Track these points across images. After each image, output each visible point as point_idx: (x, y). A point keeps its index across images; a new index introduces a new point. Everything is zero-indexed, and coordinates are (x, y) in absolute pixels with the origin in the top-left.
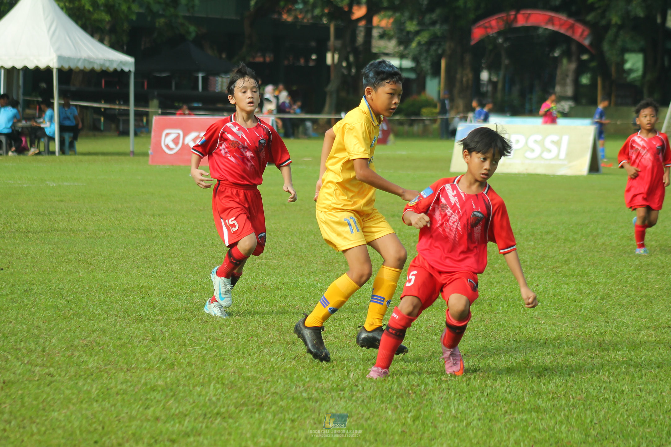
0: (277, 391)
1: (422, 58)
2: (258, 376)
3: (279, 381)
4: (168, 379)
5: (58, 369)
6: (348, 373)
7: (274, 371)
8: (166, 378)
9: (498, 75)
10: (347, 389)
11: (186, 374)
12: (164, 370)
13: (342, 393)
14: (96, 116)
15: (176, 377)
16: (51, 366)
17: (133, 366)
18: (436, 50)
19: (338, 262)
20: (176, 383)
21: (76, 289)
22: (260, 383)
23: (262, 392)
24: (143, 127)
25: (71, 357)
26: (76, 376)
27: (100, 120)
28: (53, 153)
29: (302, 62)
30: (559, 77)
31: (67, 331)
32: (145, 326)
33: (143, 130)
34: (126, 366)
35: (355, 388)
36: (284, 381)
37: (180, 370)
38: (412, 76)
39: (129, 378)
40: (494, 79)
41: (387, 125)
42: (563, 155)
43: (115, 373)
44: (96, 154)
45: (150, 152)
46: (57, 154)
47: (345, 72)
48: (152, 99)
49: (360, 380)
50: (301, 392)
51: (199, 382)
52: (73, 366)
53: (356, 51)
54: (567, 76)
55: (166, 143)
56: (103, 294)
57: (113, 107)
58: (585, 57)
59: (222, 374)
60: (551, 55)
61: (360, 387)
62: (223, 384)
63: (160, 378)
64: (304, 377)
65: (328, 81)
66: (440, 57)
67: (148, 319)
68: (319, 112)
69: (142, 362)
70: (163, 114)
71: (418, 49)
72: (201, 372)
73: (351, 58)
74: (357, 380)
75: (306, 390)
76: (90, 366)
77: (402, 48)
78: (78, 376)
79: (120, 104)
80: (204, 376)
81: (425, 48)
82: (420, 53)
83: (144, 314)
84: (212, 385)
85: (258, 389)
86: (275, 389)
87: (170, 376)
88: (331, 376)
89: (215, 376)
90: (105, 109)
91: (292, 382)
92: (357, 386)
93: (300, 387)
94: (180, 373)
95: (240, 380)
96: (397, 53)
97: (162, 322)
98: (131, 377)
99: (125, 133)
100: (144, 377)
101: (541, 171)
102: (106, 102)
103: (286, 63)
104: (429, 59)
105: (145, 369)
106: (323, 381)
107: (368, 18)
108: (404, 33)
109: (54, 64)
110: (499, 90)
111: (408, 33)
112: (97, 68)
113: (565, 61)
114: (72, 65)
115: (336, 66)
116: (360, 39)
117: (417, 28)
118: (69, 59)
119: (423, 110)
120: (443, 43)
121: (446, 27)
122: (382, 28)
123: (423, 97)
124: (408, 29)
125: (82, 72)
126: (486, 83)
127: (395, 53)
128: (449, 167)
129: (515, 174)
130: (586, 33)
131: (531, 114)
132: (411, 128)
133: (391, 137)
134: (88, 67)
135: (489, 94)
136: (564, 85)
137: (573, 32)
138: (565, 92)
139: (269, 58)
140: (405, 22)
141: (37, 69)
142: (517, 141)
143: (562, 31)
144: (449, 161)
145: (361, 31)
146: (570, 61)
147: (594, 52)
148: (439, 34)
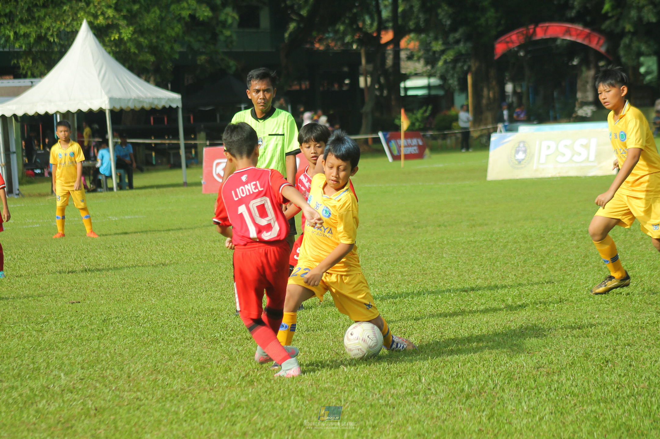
0: (354, 399)
1: (449, 75)
2: (334, 386)
3: (356, 389)
4: (250, 396)
5: (145, 392)
6: (420, 378)
7: (349, 380)
8: (248, 395)
9: (521, 86)
10: (421, 393)
11: (266, 389)
12: (244, 387)
13: (417, 397)
14: (147, 152)
15: (257, 392)
16: (138, 390)
17: (215, 385)
18: (462, 67)
19: (394, 273)
20: (258, 399)
21: (151, 316)
22: (337, 393)
23: (341, 401)
24: (193, 158)
25: (155, 380)
26: (162, 399)
27: (151, 155)
28: (111, 189)
29: (336, 86)
30: (579, 84)
31: (148, 356)
32: (221, 346)
33: (193, 161)
34: (208, 386)
35: (427, 391)
36: (360, 390)
37: (260, 386)
38: (441, 93)
39: (212, 397)
40: (519, 90)
41: (422, 140)
42: (592, 158)
43: (199, 393)
44: (151, 187)
45: (202, 182)
46: (115, 189)
47: (378, 93)
48: (199, 132)
49: (432, 384)
50: (378, 399)
51: (280, 396)
52: (159, 389)
53: (385, 73)
54: (587, 82)
55: (217, 172)
56: (177, 319)
57: (164, 142)
58: (601, 64)
59: (300, 387)
60: (570, 64)
61: (433, 390)
62: (302, 396)
63: (242, 394)
64: (379, 385)
65: (363, 103)
66: (466, 74)
67: (223, 339)
68: (357, 133)
69: (223, 381)
70: (211, 145)
71: (445, 67)
72: (280, 386)
73: (382, 80)
74: (429, 384)
75: (382, 397)
76: (175, 388)
77: (429, 67)
78: (164, 399)
79: (169, 139)
80: (284, 390)
81: (451, 66)
82: (447, 71)
83: (219, 335)
84: (292, 398)
85: (337, 399)
86: (353, 398)
87: (251, 393)
88: (404, 382)
89: (294, 389)
90: (156, 144)
91: (368, 390)
92: (429, 389)
93: (376, 394)
94: (261, 389)
95: (318, 392)
96: (426, 72)
97: (237, 341)
98: (215, 395)
99: (178, 166)
100: (227, 395)
101: (573, 173)
102: (156, 138)
103: (321, 89)
104: (456, 75)
105: (227, 387)
106: (397, 387)
107: (396, 41)
108: (431, 53)
109: (106, 106)
110: (524, 100)
111: (434, 52)
112: (147, 106)
113: (584, 69)
114: (124, 106)
115: (369, 89)
116: (389, 61)
117: (442, 48)
118: (120, 100)
119: (454, 124)
120: (467, 60)
121: (469, 45)
122: (409, 49)
123: (453, 112)
124: (434, 49)
125: (133, 111)
126: (510, 94)
127: (423, 72)
128: (486, 176)
129: (549, 178)
130: (602, 41)
131: (556, 120)
132: (444, 142)
133: (427, 151)
134: (138, 106)
135: (515, 105)
136: (585, 91)
137: (590, 41)
138: (587, 97)
139: (305, 85)
140: (430, 43)
141: (91, 111)
142: (549, 147)
143: (579, 41)
144: (485, 170)
145: (390, 54)
146: (589, 68)
147: (611, 58)
148: (463, 51)
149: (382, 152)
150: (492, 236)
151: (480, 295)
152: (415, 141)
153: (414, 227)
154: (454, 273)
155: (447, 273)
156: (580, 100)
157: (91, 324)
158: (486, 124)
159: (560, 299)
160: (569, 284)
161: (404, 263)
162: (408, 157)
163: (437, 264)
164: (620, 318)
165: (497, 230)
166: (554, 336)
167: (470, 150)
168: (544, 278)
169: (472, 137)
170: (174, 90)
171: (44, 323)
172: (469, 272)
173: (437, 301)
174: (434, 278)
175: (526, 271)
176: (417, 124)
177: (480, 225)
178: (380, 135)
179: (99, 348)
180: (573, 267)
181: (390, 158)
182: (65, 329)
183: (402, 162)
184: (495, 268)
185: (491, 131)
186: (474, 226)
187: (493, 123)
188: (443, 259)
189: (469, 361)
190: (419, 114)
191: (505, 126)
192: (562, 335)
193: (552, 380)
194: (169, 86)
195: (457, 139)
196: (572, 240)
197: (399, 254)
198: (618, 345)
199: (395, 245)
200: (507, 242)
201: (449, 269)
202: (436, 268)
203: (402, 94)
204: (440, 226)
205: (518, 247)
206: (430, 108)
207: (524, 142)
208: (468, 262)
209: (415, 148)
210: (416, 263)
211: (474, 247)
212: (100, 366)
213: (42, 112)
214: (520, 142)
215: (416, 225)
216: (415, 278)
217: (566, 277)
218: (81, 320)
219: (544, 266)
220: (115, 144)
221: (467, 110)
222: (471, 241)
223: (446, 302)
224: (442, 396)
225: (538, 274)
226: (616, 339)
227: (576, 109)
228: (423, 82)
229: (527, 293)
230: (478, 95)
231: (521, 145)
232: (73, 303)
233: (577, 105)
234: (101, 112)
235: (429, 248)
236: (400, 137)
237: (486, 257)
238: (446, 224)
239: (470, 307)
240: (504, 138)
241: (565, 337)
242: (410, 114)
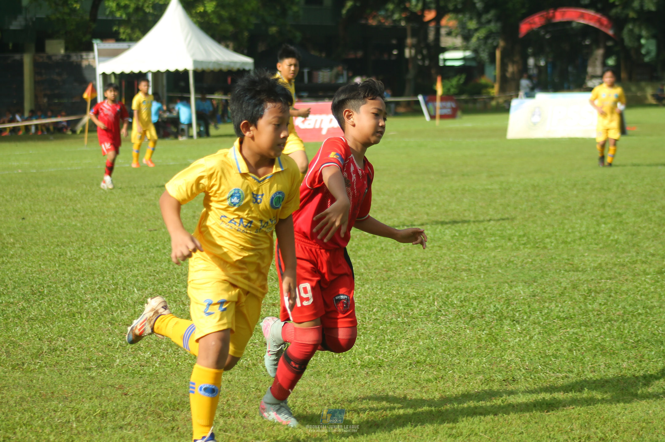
1: (481, 49)
18: (492, 43)
23: (365, 318)
28: (191, 137)
29: (385, 56)
30: (590, 60)
38: (473, 64)
41: (456, 103)
46: (195, 137)
47: (420, 63)
53: (428, 46)
54: (597, 59)
58: (610, 44)
60: (583, 44)
65: (407, 70)
66: (495, 48)
68: (400, 95)
71: (477, 42)
77: (465, 42)
81: (483, 42)
82: (479, 46)
92: (440, 311)
96: (462, 46)
103: (373, 58)
104: (487, 50)
107: (437, 20)
108: (466, 31)
109: (190, 67)
111: (469, 30)
112: (224, 68)
113: (594, 48)
114: (205, 67)
115: (413, 59)
116: (431, 37)
117: (476, 26)
118: (202, 62)
119: (484, 91)
120: (497, 38)
121: (499, 24)
122: (449, 27)
123: (482, 81)
124: (469, 27)
125: (212, 72)
126: (532, 67)
127: (460, 46)
128: (505, 135)
130: (610, 25)
132: (474, 105)
133: (459, 113)
134: (217, 68)
135: (535, 76)
136: (595, 66)
137: (600, 25)
138: (596, 71)
139: (360, 54)
140: (466, 22)
141: (177, 72)
143: (592, 24)
144: (504, 130)
145: (432, 30)
146: (599, 48)
147: (617, 39)
148: (494, 30)
149: (420, 113)
152: (449, 104)
156: (589, 74)
157: (164, 249)
158: (509, 91)
162: (443, 117)
170: (248, 55)
171: (124, 246)
176: (452, 90)
177: (497, 176)
178: (420, 98)
179: (168, 269)
181: (427, 117)
182: (142, 252)
183: (438, 122)
185: (512, 97)
186: (491, 176)
187: (513, 91)
189: (476, 289)
190: (454, 81)
191: (526, 94)
193: (544, 307)
194: (246, 51)
203: (441, 64)
204: (463, 175)
206: (464, 76)
209: (449, 110)
212: (167, 283)
213: (136, 71)
214: (536, 108)
215: (444, 174)
218: (156, 245)
220: (196, 99)
222: (488, 189)
224: (451, 316)
227: (586, 81)
228: (460, 54)
231: (537, 110)
232: (150, 231)
233: (587, 78)
234: (186, 72)
236: (436, 101)
238: (469, 174)
240: (523, 103)
242: (446, 81)
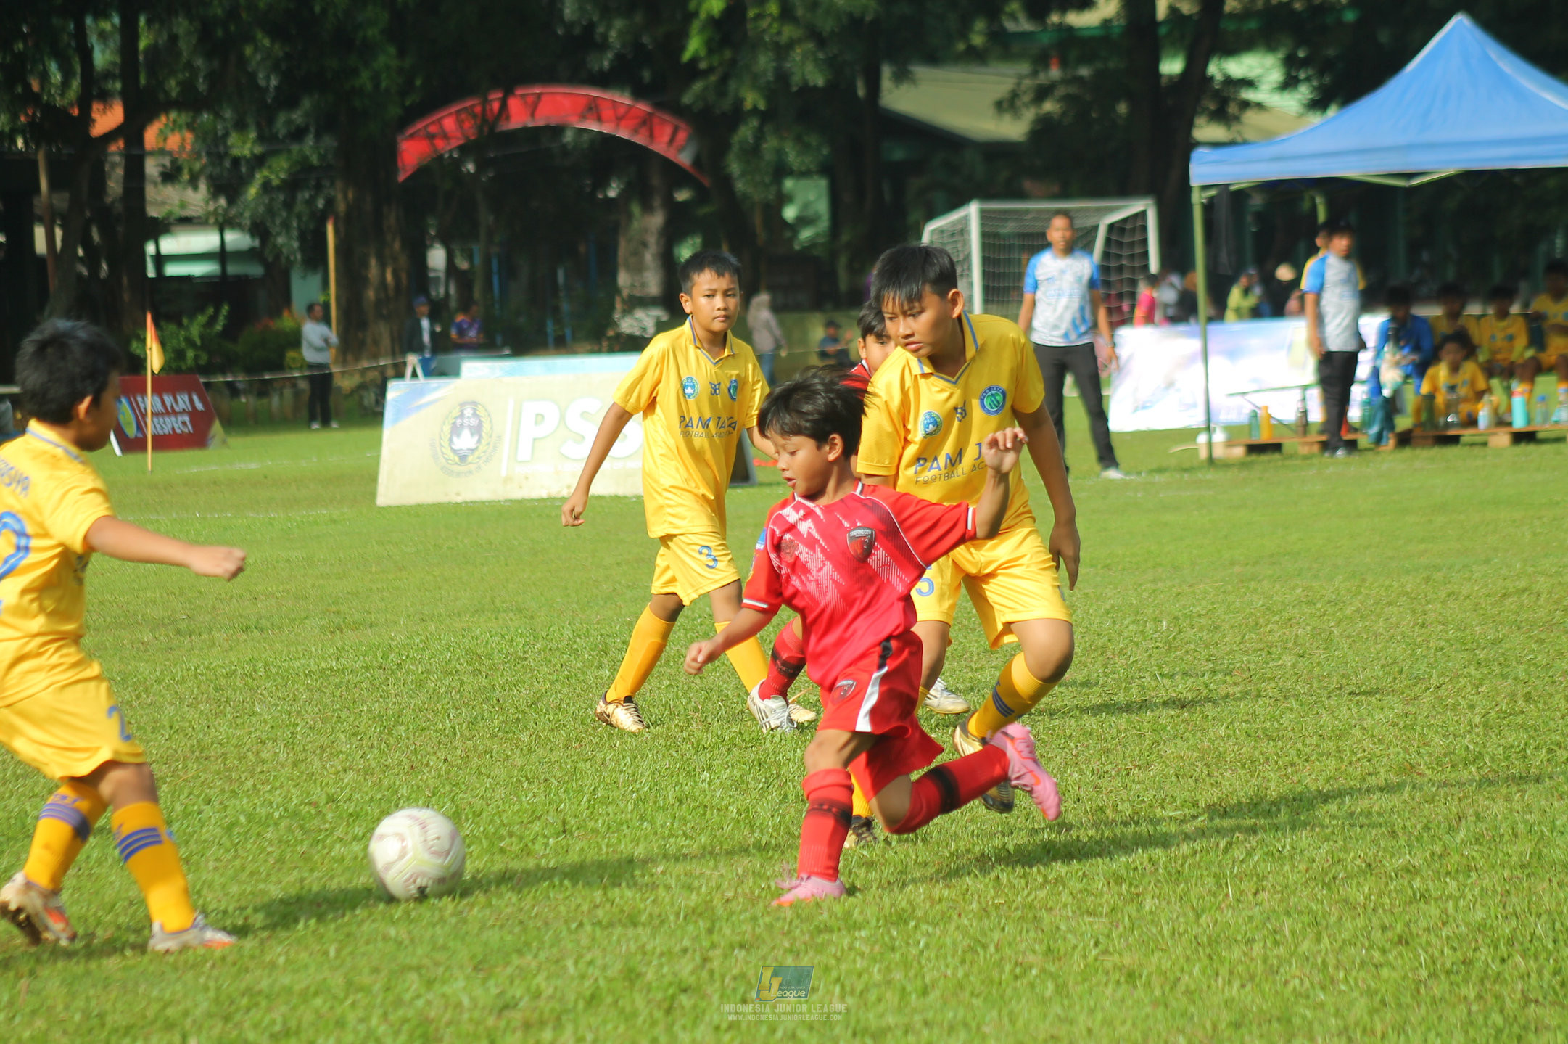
1: (277, 221)
9: (469, 255)
18: (310, 202)
30: (623, 249)
38: (256, 270)
40: (461, 265)
41: (204, 397)
47: (83, 270)
53: (104, 216)
54: (645, 245)
58: (682, 196)
60: (600, 196)
65: (43, 296)
66: (321, 220)
71: (264, 200)
73: (96, 236)
77: (221, 202)
81: (280, 197)
82: (270, 211)
96: (213, 214)
104: (294, 224)
107: (131, 131)
108: (227, 164)
110: (477, 293)
111: (236, 161)
113: (636, 209)
115: (60, 257)
116: (115, 185)
117: (258, 150)
119: (291, 354)
120: (326, 183)
121: (329, 142)
122: (170, 153)
123: (286, 322)
124: (236, 152)
126: (442, 275)
127: (208, 214)
128: (373, 495)
129: (542, 500)
130: (682, 136)
131: (561, 345)
132: (265, 401)
133: (217, 427)
135: (453, 304)
136: (638, 269)
137: (651, 136)
138: (643, 285)
140: (226, 135)
142: (540, 418)
143: (623, 134)
144: (371, 478)
145: (114, 165)
146: (647, 208)
147: (707, 182)
148: (315, 160)
150: (384, 657)
151: (351, 815)
152: (183, 401)
153: (178, 632)
154: (283, 756)
155: (265, 755)
156: (625, 293)
158: (375, 357)
159: (564, 824)
160: (589, 783)
161: (149, 730)
162: (164, 443)
163: (239, 733)
164: (722, 875)
165: (401, 639)
166: (546, 924)
167: (334, 425)
168: (522, 768)
169: (339, 389)
172: (323, 751)
173: (236, 830)
174: (229, 770)
175: (475, 751)
176: (190, 354)
177: (356, 627)
180: (601, 738)
181: (117, 450)
183: (150, 456)
184: (392, 741)
185: (390, 372)
187: (394, 354)
188: (254, 719)
190: (196, 327)
191: (425, 364)
192: (566, 922)
195: (297, 394)
196: (599, 667)
197: (135, 704)
198: (713, 946)
199: (124, 680)
200: (427, 671)
201: (270, 744)
202: (234, 741)
203: (151, 273)
204: (246, 629)
205: (456, 684)
206: (225, 309)
207: (475, 403)
208: (320, 724)
209: (186, 418)
210: (183, 729)
211: (338, 686)
214: (463, 405)
215: (183, 626)
216: (177, 769)
217: (580, 765)
219: (525, 737)
221: (326, 320)
222: (331, 669)
223: (258, 834)
225: (508, 757)
226: (710, 931)
227: (616, 316)
228: (206, 241)
229: (477, 808)
230: (352, 278)
231: (468, 412)
233: (619, 306)
235: (216, 690)
236: (144, 392)
237: (370, 711)
238: (263, 622)
239: (324, 847)
240: (422, 393)
241: (574, 926)
242: (172, 328)
